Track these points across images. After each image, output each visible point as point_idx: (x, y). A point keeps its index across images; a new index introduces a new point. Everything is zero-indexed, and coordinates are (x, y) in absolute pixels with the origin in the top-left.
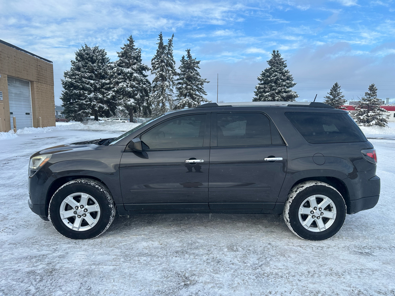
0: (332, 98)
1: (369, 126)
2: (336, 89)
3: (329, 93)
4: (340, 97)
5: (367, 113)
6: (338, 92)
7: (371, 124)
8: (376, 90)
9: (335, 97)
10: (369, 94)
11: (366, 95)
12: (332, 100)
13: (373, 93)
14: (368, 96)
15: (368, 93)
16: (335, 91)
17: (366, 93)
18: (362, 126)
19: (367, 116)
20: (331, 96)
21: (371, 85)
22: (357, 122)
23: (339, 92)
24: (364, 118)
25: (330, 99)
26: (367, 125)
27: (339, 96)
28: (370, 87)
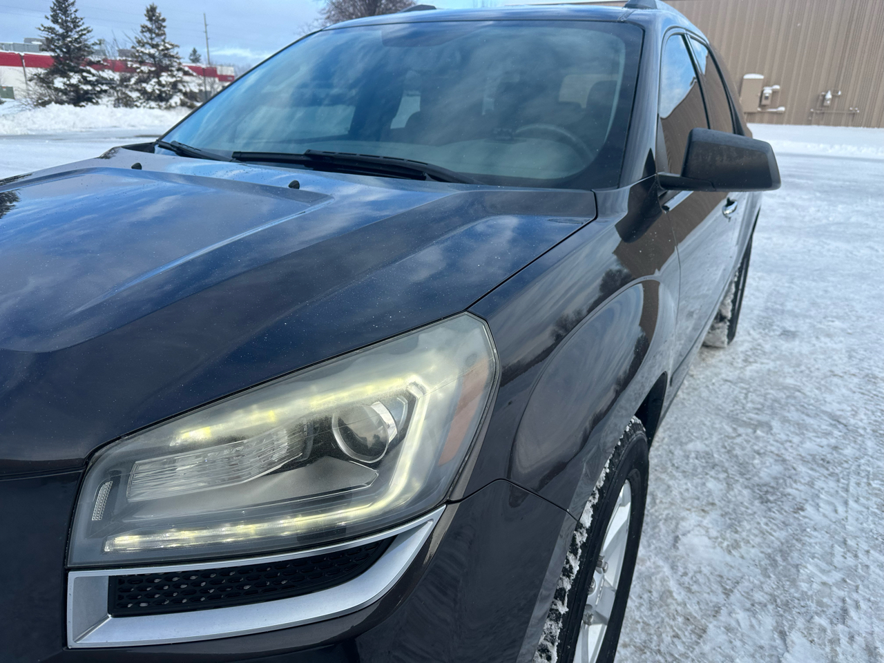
0: (61, 31)
1: (169, 108)
2: (66, 7)
3: (50, 17)
4: (82, 30)
5: (158, 78)
6: (73, 16)
7: (173, 105)
8: (164, 20)
9: (68, 30)
10: (150, 31)
11: (143, 32)
12: (64, 37)
13: (159, 28)
14: (148, 35)
15: (147, 27)
16: (65, 12)
17: (143, 27)
18: (153, 108)
19: (159, 83)
20: (57, 27)
21: (149, 7)
22: (140, 99)
23: (76, 18)
24: (154, 90)
25: (56, 35)
26: (164, 106)
27: (78, 26)
28: (148, 11)
